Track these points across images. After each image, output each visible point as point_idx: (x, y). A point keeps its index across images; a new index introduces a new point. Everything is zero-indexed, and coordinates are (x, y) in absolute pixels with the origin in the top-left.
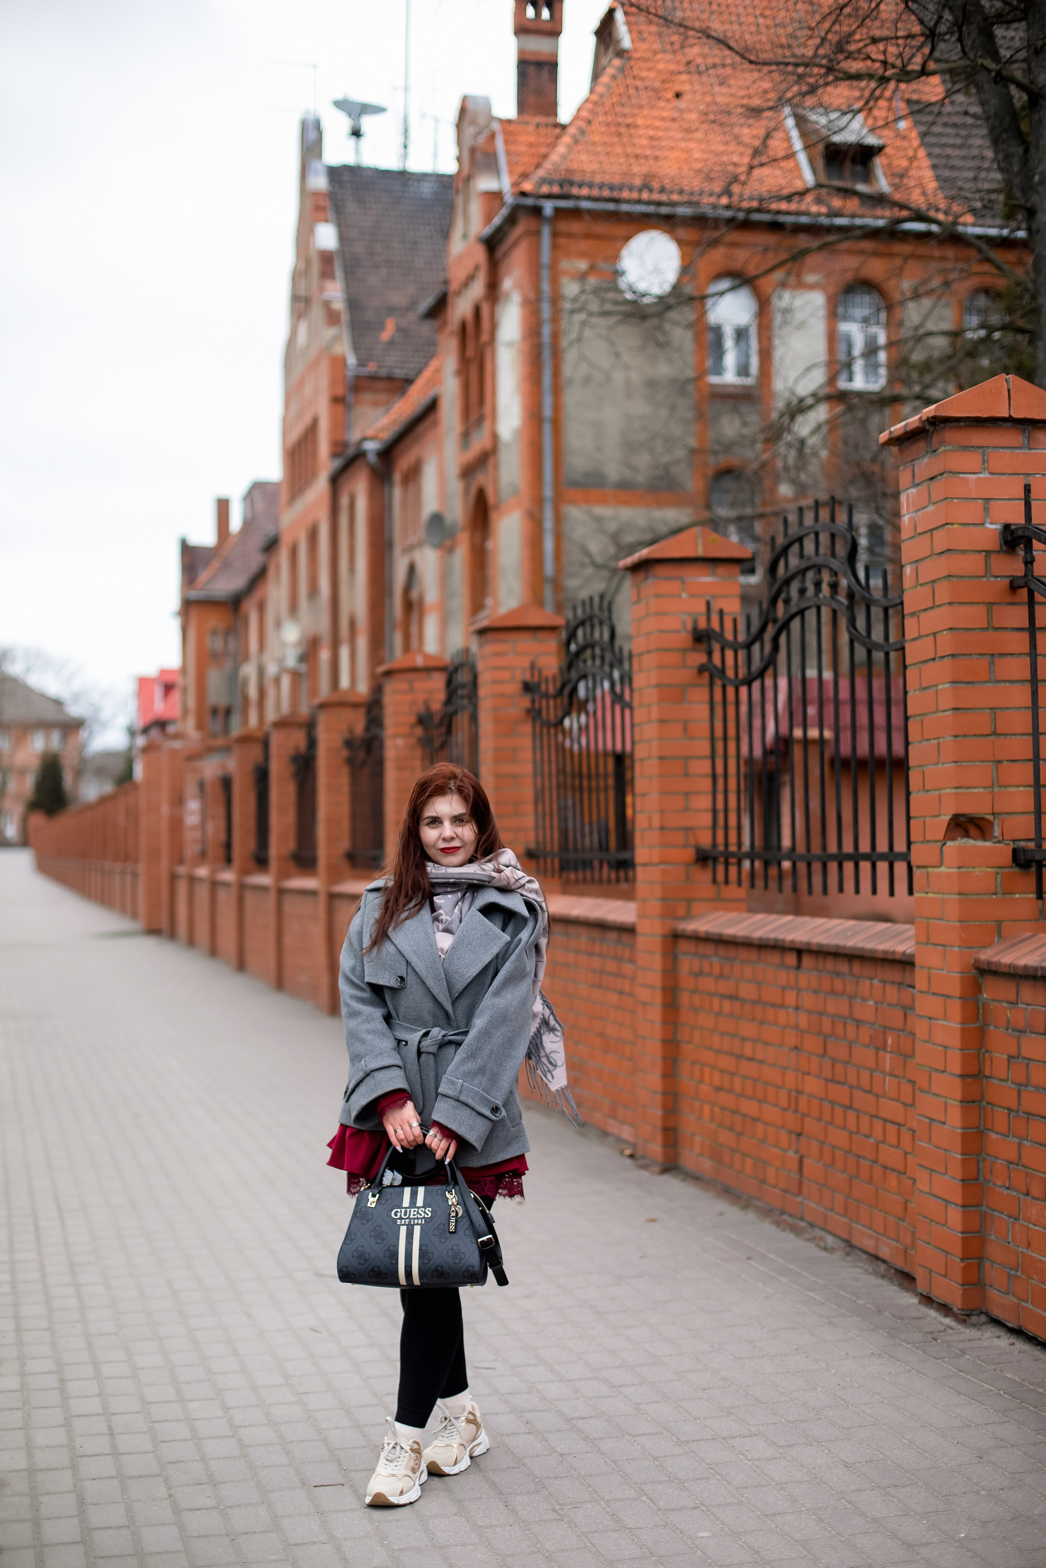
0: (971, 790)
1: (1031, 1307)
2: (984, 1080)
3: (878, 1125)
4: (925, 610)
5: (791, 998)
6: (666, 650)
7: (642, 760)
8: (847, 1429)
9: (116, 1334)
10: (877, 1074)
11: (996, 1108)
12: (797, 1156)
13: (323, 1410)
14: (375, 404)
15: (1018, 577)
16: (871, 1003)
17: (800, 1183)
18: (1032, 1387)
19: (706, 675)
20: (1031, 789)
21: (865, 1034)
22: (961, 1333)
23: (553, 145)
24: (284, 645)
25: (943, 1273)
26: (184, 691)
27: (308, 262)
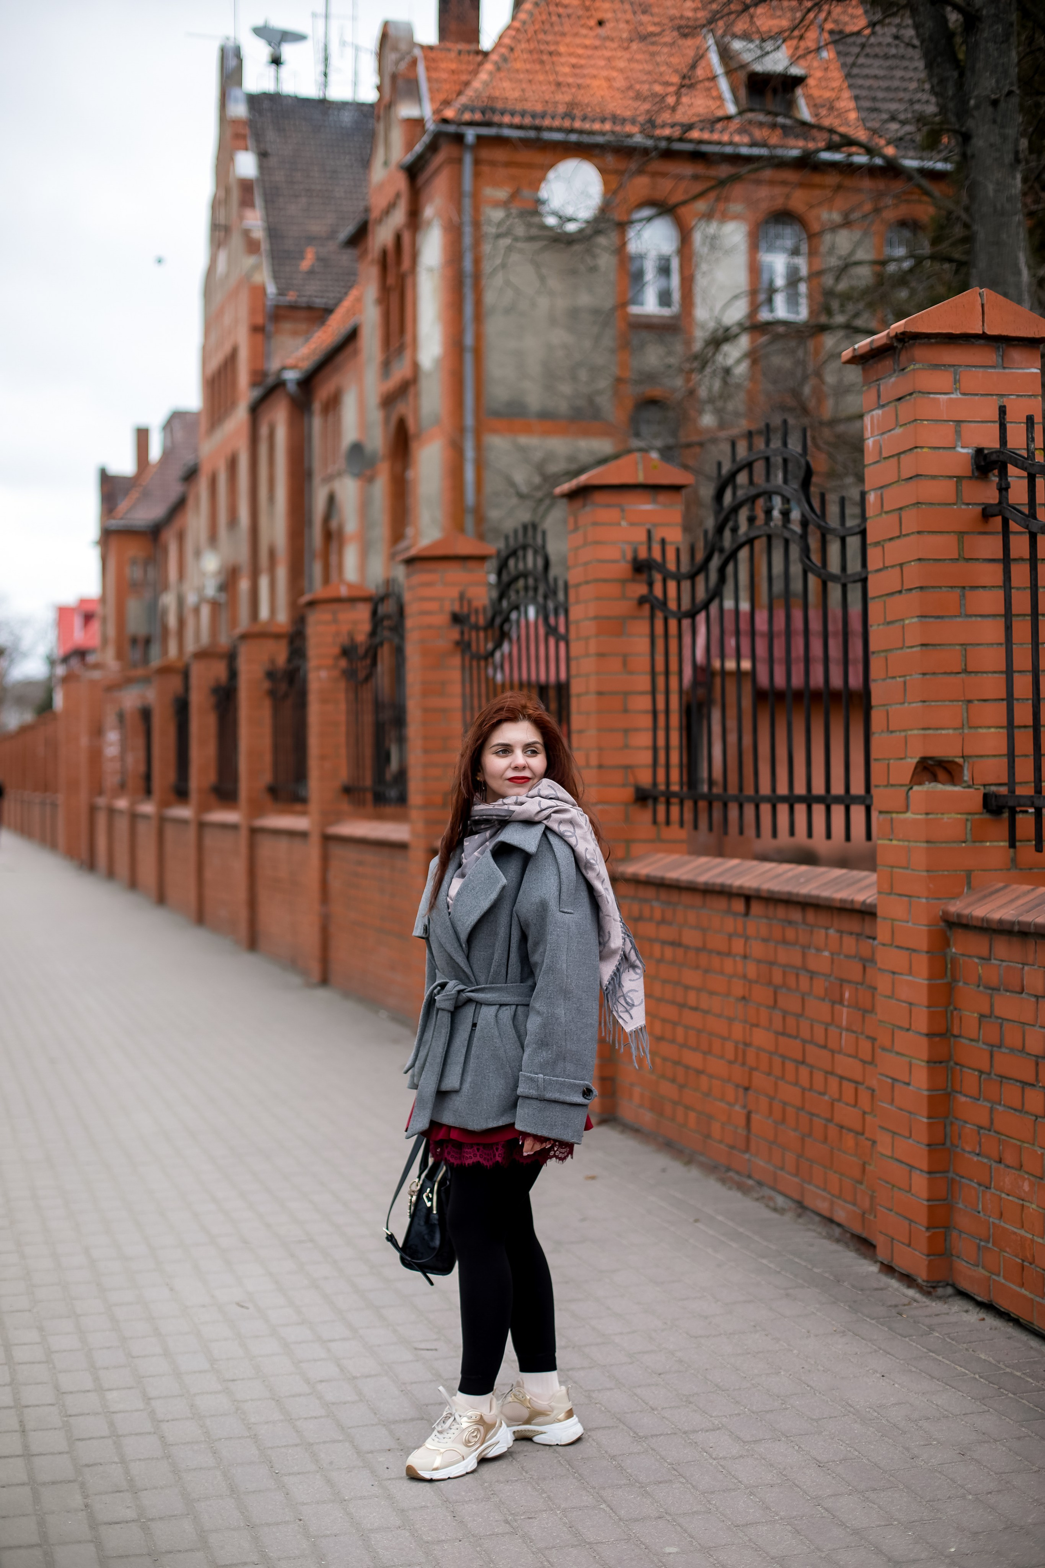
0: (939, 732)
1: (1003, 1281)
2: (952, 1040)
3: (833, 1082)
4: (891, 539)
5: (738, 946)
6: (605, 581)
7: (579, 695)
8: (817, 1421)
9: (30, 1311)
10: (832, 1029)
11: (965, 1070)
12: (745, 1111)
13: (252, 1400)
14: (295, 333)
15: (991, 505)
16: (826, 954)
17: (748, 1140)
18: (1008, 1370)
19: (647, 608)
20: (1004, 731)
21: (820, 986)
22: (927, 1306)
23: (475, 72)
24: (203, 574)
25: (907, 1242)
26: (104, 620)
27: (228, 191)
